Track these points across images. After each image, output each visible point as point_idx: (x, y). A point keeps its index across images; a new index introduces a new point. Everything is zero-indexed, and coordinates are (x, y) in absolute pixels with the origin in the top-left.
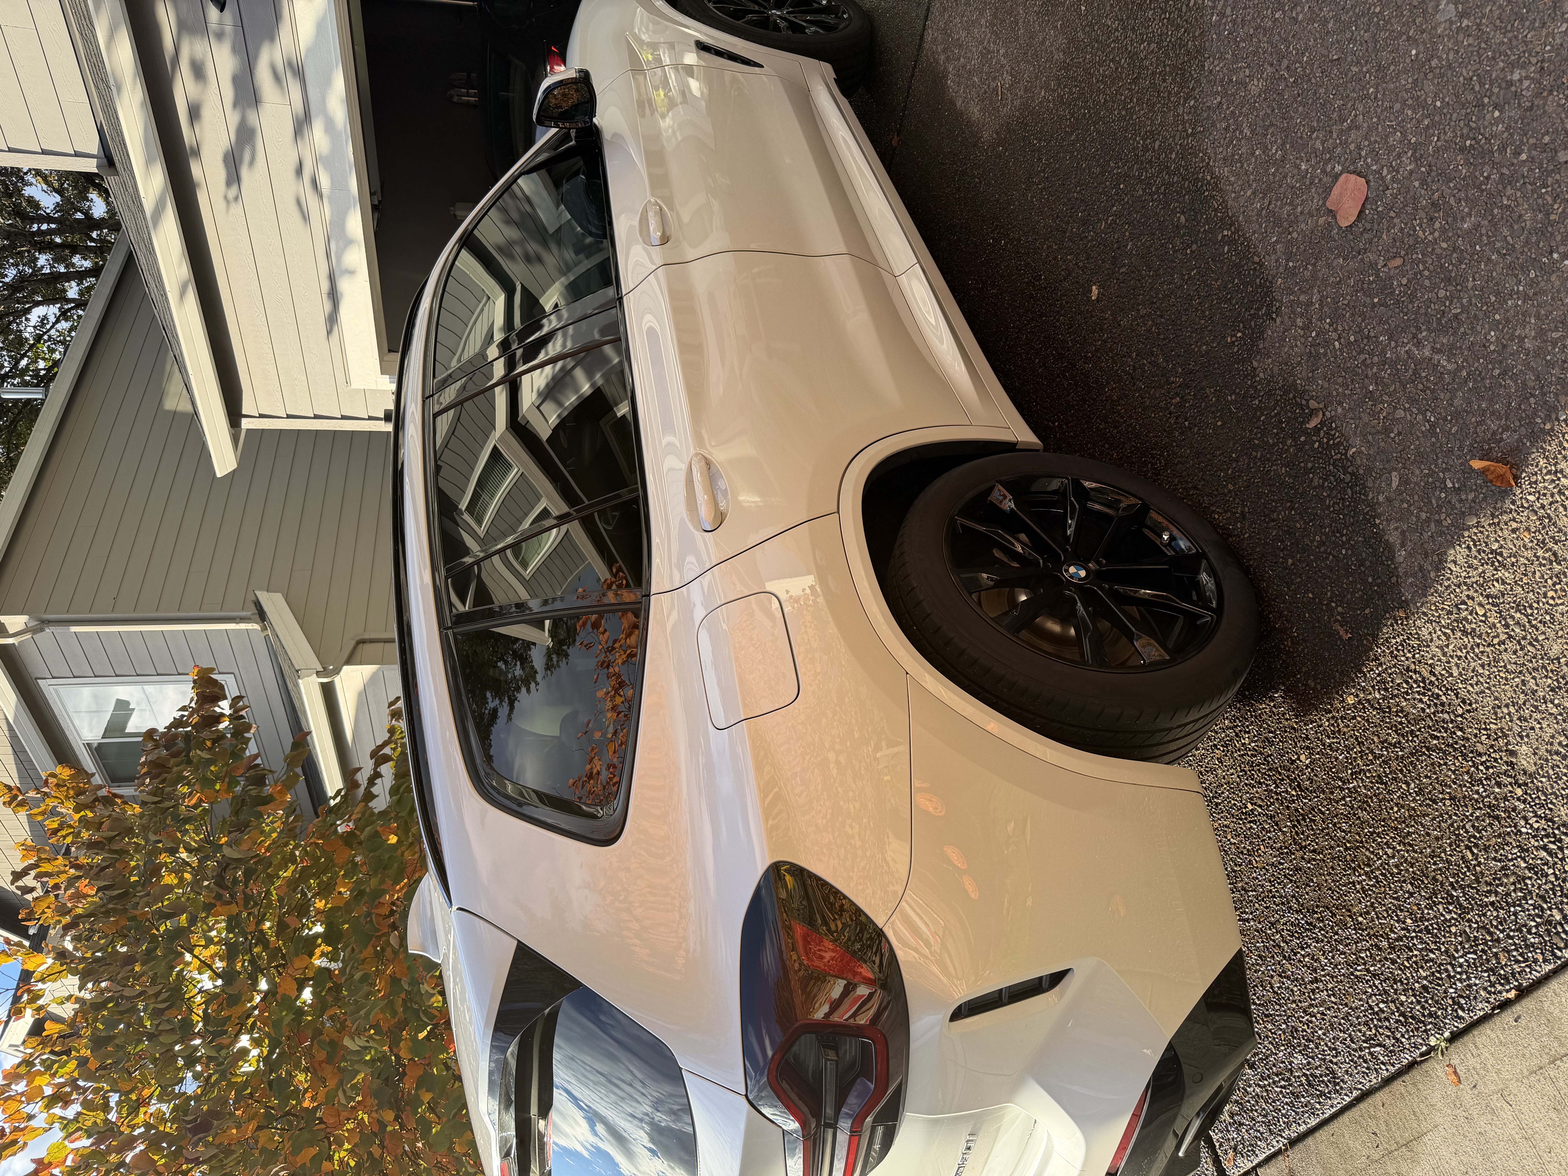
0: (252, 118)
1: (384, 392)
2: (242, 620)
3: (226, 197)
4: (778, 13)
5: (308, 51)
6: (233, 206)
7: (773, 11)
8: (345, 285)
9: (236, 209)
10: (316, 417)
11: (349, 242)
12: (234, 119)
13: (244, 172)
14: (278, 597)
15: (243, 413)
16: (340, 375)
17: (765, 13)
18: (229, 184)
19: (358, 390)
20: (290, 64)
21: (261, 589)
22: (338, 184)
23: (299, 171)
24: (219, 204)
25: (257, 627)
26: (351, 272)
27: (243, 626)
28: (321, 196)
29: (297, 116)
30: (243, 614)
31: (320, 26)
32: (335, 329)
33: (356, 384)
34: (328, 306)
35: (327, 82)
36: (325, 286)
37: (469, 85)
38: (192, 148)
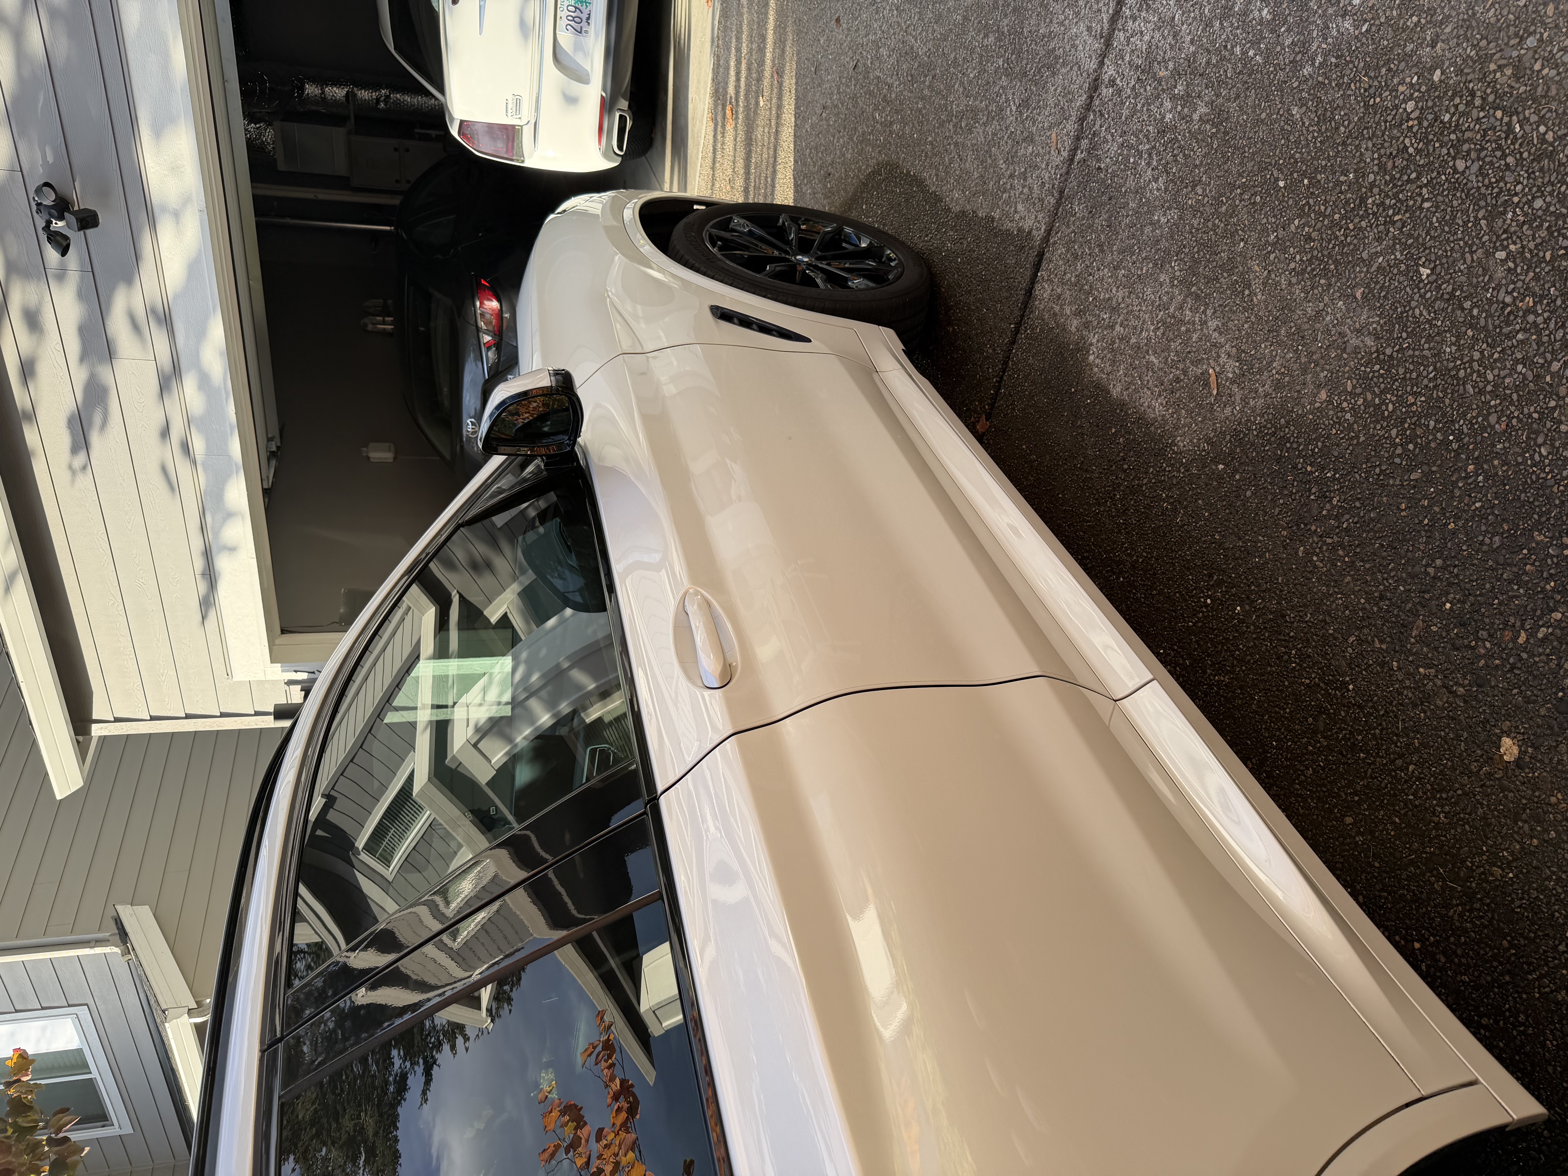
0: (105, 374)
1: (273, 682)
2: (99, 942)
3: (70, 467)
4: (806, 259)
5: (176, 296)
6: (80, 477)
7: (799, 257)
8: (222, 563)
9: (85, 481)
10: (188, 717)
11: (230, 515)
12: (80, 376)
13: (95, 438)
14: (145, 912)
15: (94, 717)
16: (219, 666)
17: (788, 260)
18: (74, 450)
19: (241, 683)
20: (154, 311)
21: (123, 903)
22: (217, 448)
23: (165, 432)
24: (62, 476)
25: (117, 950)
26: (232, 550)
27: (99, 950)
28: (194, 462)
29: (162, 371)
30: (100, 935)
31: (193, 268)
32: (212, 614)
33: (240, 675)
34: (203, 587)
35: (201, 333)
36: (199, 564)
37: (385, 312)
38: (24, 412)
